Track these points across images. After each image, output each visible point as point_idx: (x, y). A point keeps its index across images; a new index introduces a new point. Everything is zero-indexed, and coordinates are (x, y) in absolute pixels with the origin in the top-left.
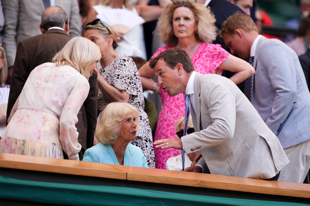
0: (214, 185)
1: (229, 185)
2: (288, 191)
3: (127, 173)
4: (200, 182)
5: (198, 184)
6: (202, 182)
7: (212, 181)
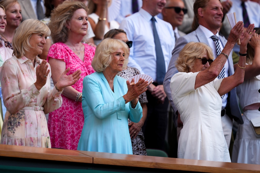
0: (167, 166)
1: (180, 166)
2: (230, 170)
3: (93, 158)
4: (155, 164)
5: (154, 166)
6: (156, 164)
7: (165, 163)
